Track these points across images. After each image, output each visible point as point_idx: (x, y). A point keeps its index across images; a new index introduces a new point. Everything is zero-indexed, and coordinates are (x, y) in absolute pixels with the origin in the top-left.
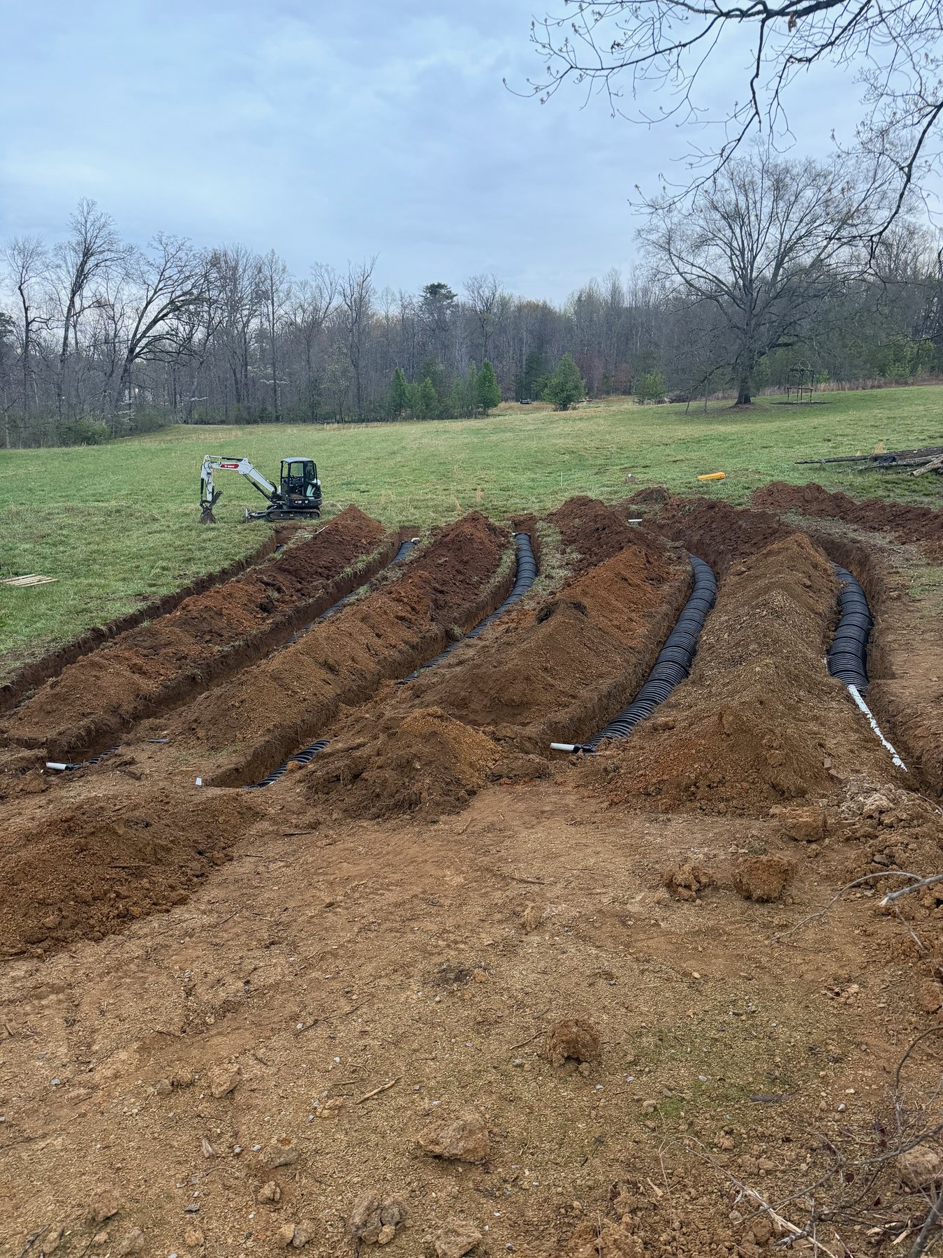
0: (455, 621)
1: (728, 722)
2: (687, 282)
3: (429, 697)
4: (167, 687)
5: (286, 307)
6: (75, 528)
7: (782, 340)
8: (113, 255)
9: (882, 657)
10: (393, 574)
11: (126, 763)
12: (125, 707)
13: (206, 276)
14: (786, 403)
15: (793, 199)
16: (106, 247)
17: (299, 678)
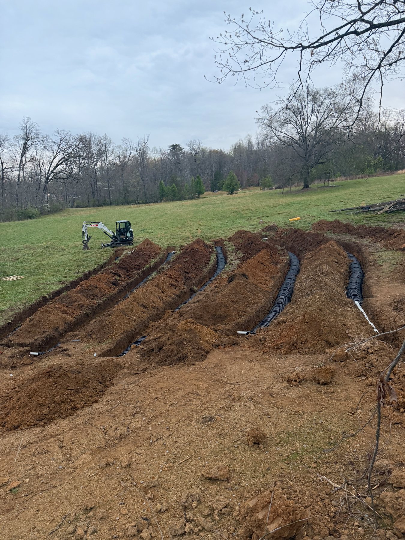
0: (194, 284)
1: (307, 318)
2: (279, 139)
3: (186, 316)
4: (77, 319)
5: (112, 157)
6: (30, 255)
7: (321, 161)
8: (39, 139)
9: (368, 289)
10: (166, 267)
11: (64, 350)
12: (61, 328)
13: (78, 146)
14: (324, 187)
15: (320, 104)
16: (35, 136)
17: (132, 311)
